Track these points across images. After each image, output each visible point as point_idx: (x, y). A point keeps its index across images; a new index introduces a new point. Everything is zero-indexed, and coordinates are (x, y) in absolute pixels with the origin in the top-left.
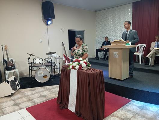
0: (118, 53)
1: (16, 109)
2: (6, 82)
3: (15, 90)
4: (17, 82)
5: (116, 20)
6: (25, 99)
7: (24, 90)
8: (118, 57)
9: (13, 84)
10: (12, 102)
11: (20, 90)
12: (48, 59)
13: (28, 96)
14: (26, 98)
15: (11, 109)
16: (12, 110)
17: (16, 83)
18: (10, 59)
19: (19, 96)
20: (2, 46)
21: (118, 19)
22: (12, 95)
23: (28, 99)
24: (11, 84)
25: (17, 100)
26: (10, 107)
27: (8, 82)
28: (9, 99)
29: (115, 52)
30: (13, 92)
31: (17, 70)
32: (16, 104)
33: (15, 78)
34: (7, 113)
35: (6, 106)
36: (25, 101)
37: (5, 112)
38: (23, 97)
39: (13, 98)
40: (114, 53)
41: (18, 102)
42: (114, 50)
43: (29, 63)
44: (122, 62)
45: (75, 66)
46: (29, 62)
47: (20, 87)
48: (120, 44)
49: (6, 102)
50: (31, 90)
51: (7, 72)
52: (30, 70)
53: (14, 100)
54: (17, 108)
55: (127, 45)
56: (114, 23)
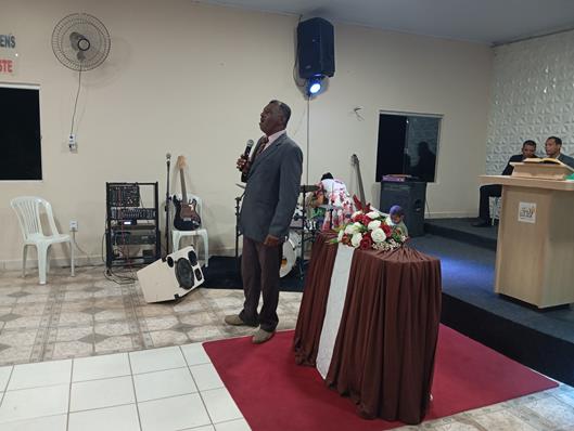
0: (535, 205)
1: (179, 339)
2: (164, 260)
3: (186, 288)
4: (198, 266)
6: (208, 317)
7: (212, 292)
8: (532, 220)
9: (183, 271)
10: (173, 321)
11: (203, 290)
13: (220, 310)
14: (212, 314)
15: (166, 337)
16: (166, 341)
17: (194, 268)
18: (189, 197)
19: (194, 305)
20: (169, 157)
22: (178, 300)
23: (216, 319)
24: (177, 268)
25: (187, 317)
26: (164, 333)
27: (171, 262)
28: (167, 310)
29: (524, 201)
30: (182, 292)
31: (205, 231)
32: (181, 328)
33: (191, 254)
34: (152, 347)
35: (154, 329)
36: (207, 322)
37: (147, 343)
38: (206, 310)
39: (177, 308)
40: (522, 205)
41: (187, 322)
45: (351, 236)
47: (202, 281)
49: (158, 316)
50: (230, 296)
51: (177, 234)
52: (238, 235)
53: (178, 316)
54: (182, 337)
55: (569, 181)
56: (564, 88)
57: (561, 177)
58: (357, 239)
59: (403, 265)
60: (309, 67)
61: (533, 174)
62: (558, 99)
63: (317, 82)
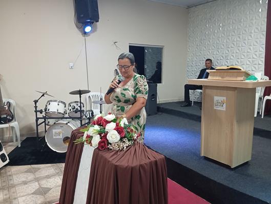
0: (225, 98)
4: (3, 151)
5: (230, 24)
8: (224, 108)
12: (75, 104)
13: (14, 186)
17: (1, 153)
18: (5, 100)
21: (234, 22)
29: (217, 95)
31: (16, 123)
40: (216, 98)
42: (215, 91)
43: (36, 111)
44: (235, 123)
45: (92, 137)
46: (36, 109)
48: (230, 76)
55: (248, 81)
56: (226, 29)
57: (242, 79)
58: (96, 140)
59: (132, 168)
60: (82, 16)
61: (222, 78)
62: (223, 35)
63: (89, 26)
